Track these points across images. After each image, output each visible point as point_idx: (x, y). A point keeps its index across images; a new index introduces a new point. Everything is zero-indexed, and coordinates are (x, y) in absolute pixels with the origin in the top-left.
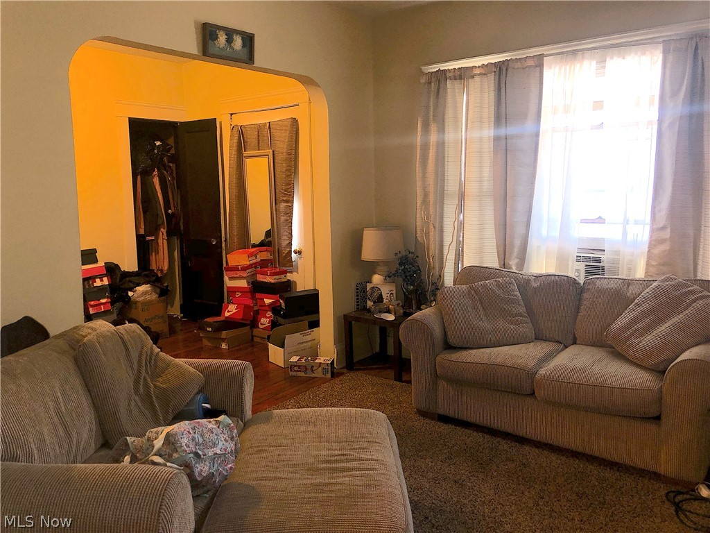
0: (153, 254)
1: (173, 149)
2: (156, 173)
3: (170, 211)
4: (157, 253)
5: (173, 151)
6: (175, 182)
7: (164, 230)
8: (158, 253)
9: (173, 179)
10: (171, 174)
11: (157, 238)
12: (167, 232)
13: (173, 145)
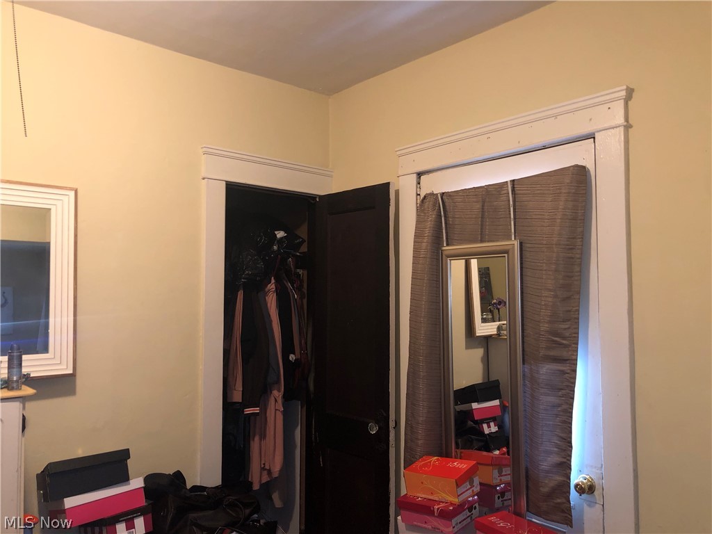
0: (257, 438)
1: (305, 245)
2: (272, 286)
3: (292, 357)
4: (263, 436)
5: (304, 248)
6: (305, 301)
7: (277, 394)
8: (265, 437)
9: (302, 298)
10: (299, 289)
11: (264, 410)
12: (284, 397)
13: (306, 238)
